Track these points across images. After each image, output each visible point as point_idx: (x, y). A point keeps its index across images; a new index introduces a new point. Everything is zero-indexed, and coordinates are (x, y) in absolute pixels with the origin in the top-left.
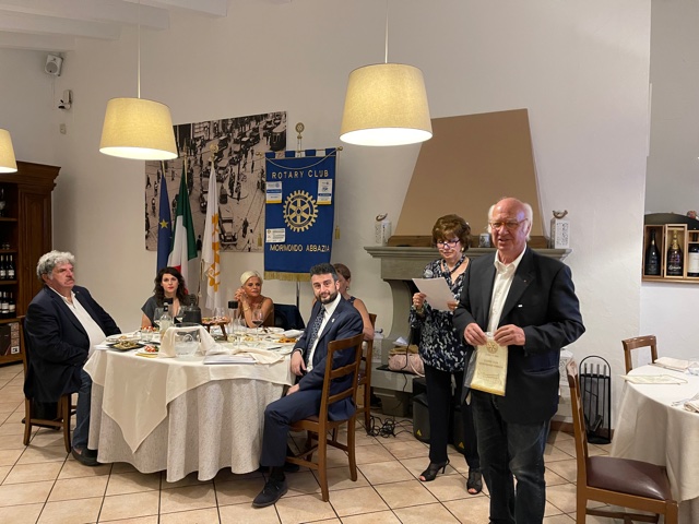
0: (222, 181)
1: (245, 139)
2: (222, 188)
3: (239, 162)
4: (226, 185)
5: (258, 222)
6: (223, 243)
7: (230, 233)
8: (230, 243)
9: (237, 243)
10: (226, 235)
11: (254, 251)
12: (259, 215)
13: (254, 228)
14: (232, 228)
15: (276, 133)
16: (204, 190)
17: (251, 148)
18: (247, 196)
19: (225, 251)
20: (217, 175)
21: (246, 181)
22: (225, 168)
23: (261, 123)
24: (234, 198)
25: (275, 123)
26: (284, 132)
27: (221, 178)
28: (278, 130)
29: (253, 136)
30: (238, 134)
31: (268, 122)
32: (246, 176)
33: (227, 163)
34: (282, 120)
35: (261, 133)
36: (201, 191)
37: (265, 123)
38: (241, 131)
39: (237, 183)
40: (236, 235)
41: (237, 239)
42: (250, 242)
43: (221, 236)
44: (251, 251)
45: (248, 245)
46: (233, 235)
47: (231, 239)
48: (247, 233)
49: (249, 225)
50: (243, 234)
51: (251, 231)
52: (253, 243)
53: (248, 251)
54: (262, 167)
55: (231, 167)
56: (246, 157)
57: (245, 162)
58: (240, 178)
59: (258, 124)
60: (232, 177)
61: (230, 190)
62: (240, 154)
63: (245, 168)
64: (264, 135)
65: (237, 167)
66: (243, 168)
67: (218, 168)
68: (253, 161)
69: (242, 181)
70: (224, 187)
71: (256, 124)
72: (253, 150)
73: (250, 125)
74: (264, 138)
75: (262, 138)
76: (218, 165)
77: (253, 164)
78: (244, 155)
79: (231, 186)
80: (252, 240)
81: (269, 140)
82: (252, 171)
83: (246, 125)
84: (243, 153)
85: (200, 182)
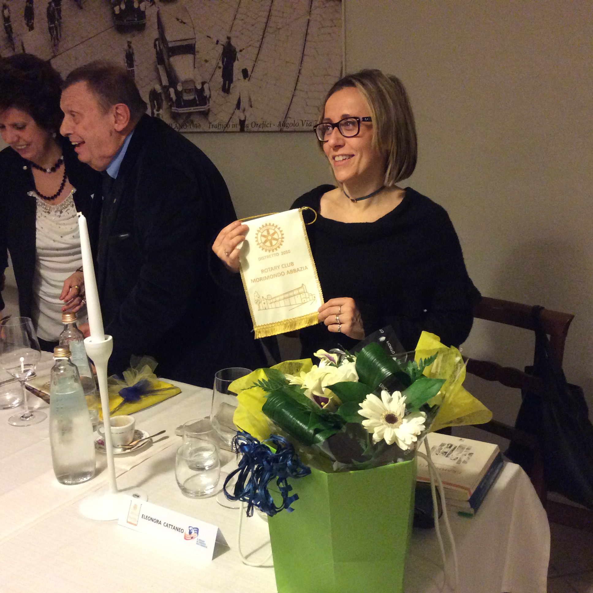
5: (260, 47)
6: (174, 109)
7: (192, 81)
8: (192, 109)
9: (209, 110)
10: (180, 88)
11: (255, 129)
12: (263, 25)
13: (252, 64)
14: (195, 68)
19: (182, 130)
40: (206, 86)
41: (210, 97)
42: (241, 106)
43: (169, 92)
44: (245, 129)
45: (237, 112)
46: (199, 87)
47: (195, 98)
48: (234, 79)
49: (239, 55)
50: (222, 83)
51: (245, 73)
52: (251, 106)
53: (239, 130)
80: (248, 100)
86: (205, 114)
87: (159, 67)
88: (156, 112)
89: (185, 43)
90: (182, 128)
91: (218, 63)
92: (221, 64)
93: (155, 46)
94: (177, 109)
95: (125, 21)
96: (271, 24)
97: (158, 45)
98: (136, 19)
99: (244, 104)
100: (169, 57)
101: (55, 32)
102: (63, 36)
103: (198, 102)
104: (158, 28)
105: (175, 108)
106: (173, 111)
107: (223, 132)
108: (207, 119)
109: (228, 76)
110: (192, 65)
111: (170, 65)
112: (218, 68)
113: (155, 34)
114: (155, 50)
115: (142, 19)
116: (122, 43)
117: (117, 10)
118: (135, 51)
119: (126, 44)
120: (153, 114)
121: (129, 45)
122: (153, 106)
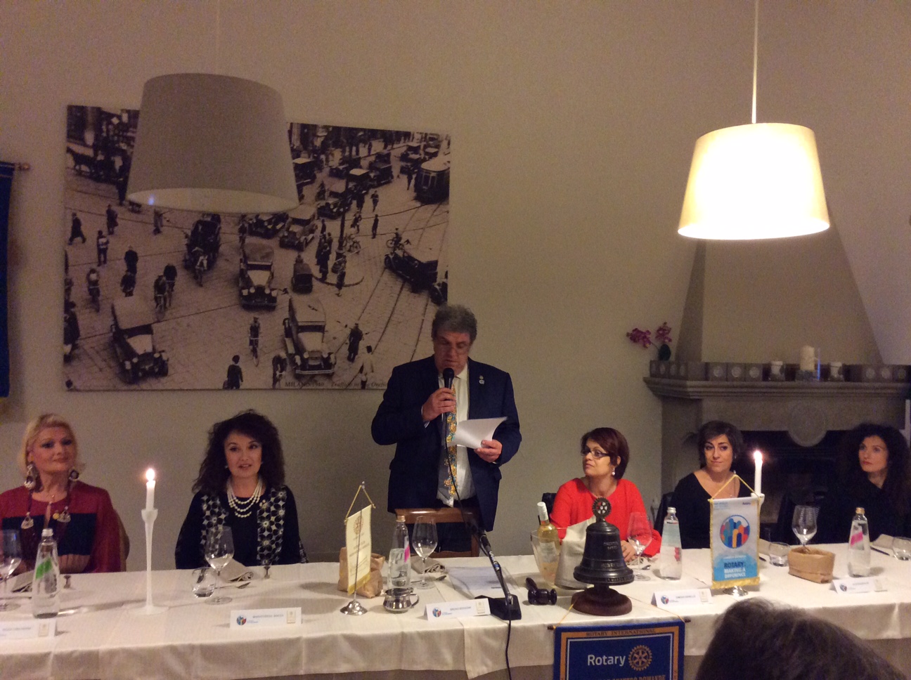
2: (299, 261)
4: (309, 257)
5: (384, 332)
6: (298, 371)
7: (318, 351)
8: (316, 372)
9: (333, 373)
10: (306, 356)
11: (375, 387)
12: (387, 320)
13: (376, 343)
14: (323, 342)
15: (428, 172)
16: (249, 263)
17: (372, 191)
18: (362, 281)
19: (304, 387)
20: (286, 234)
21: (358, 253)
22: (308, 222)
23: (395, 146)
24: (328, 284)
25: (427, 153)
26: (446, 172)
27: (297, 242)
28: (432, 166)
29: (377, 169)
30: (340, 159)
31: (410, 148)
32: (358, 243)
33: (312, 213)
34: (441, 149)
35: (396, 167)
36: (242, 264)
37: (405, 148)
38: (347, 154)
39: (338, 254)
40: (332, 357)
41: (335, 364)
42: (364, 371)
43: (295, 358)
44: (366, 388)
45: (360, 375)
46: (325, 356)
47: (320, 364)
48: (359, 352)
49: (364, 336)
50: (348, 355)
51: (369, 349)
52: (373, 371)
54: (397, 229)
55: (323, 221)
56: (360, 205)
57: (358, 215)
58: (344, 245)
59: (389, 147)
60: (325, 242)
61: (318, 267)
62: (344, 200)
63: (358, 226)
64: (403, 171)
65: (338, 223)
66: (353, 226)
67: (290, 220)
68: (377, 216)
69: (349, 251)
70: (304, 260)
71: (385, 147)
72: (377, 196)
73: (370, 146)
74: (401, 176)
75: (398, 177)
76: (290, 215)
77: (376, 221)
78: (355, 202)
79: (322, 259)
80: (370, 367)
81: (413, 182)
82: (374, 236)
83: (361, 145)
84: (354, 198)
85: (240, 245)
86: (329, 376)
87: (286, 339)
88: (278, 373)
89: (316, 324)
90: (304, 385)
92: (348, 341)
93: (284, 323)
94: (302, 371)
95: (253, 301)
96: (392, 318)
97: (287, 324)
98: (266, 302)
99: (367, 369)
100: (298, 332)
101: (162, 301)
102: (172, 306)
103: (323, 367)
104: (290, 310)
105: (300, 371)
106: (296, 373)
107: (346, 389)
108: (331, 380)
109: (353, 350)
110: (320, 340)
111: (297, 337)
113: (287, 315)
114: (284, 326)
115: (273, 302)
116: (247, 318)
117: (245, 292)
118: (261, 325)
119: (253, 320)
120: (275, 374)
121: (256, 320)
122: (275, 369)
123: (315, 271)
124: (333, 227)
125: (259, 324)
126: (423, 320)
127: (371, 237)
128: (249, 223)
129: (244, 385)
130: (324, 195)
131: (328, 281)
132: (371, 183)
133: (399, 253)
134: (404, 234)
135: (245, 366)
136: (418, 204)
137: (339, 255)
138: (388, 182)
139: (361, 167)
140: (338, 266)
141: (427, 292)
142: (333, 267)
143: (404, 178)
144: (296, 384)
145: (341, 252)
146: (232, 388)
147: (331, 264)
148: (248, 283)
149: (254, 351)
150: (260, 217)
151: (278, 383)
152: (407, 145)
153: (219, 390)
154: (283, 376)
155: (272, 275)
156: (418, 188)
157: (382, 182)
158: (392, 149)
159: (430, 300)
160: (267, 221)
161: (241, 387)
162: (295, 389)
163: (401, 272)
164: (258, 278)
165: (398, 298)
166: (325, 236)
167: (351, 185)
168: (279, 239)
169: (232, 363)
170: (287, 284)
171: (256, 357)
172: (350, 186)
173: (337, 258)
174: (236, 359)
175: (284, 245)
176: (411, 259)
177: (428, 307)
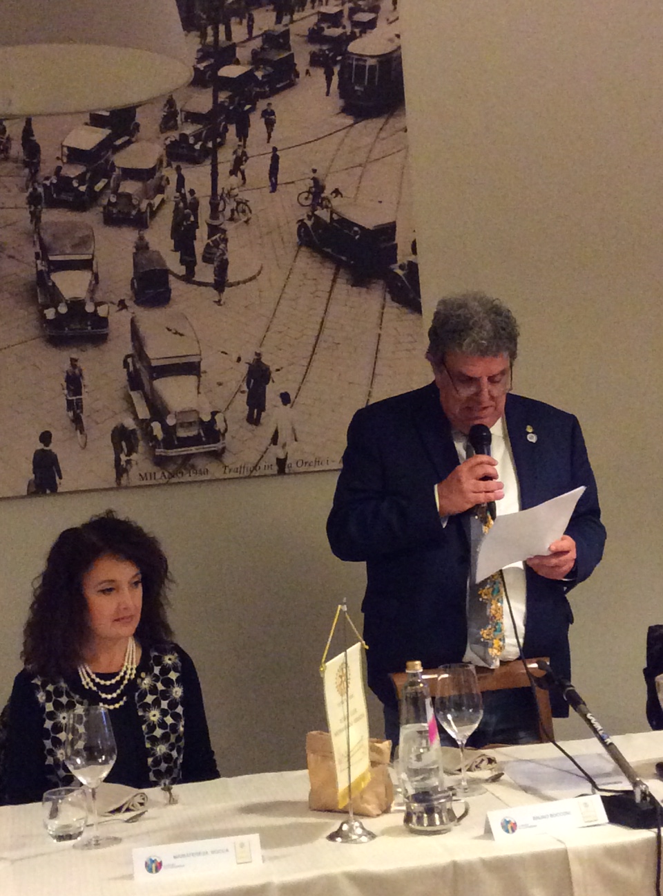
0: (140, 222)
1: (230, 71)
2: (142, 247)
3: (210, 154)
4: (160, 238)
5: (309, 365)
6: (159, 451)
7: (195, 410)
8: (193, 450)
9: (224, 449)
10: (171, 421)
11: (303, 469)
13: (297, 386)
14: (199, 393)
15: (361, 57)
16: (51, 258)
17: (262, 105)
18: (259, 273)
19: (174, 480)
20: (113, 200)
21: (247, 222)
22: (150, 173)
23: (296, 16)
24: (200, 284)
25: (356, 24)
26: (395, 55)
27: (134, 213)
28: (368, 46)
29: (266, 62)
30: (198, 51)
31: (324, 17)
32: (245, 203)
33: (157, 156)
34: (380, 13)
35: (302, 54)
36: (39, 262)
37: (315, 19)
38: (210, 39)
39: (209, 225)
40: (218, 418)
41: (226, 431)
42: (281, 440)
43: (152, 427)
44: (287, 470)
45: (273, 448)
46: (207, 418)
47: (199, 434)
48: (268, 406)
49: (274, 375)
50: (247, 412)
51: (285, 398)
52: (296, 440)
53: (276, 472)
54: (314, 171)
55: (178, 169)
56: (243, 133)
57: (240, 152)
58: (221, 208)
59: (286, 19)
60: (186, 207)
61: (178, 254)
62: (212, 124)
63: (243, 173)
64: (315, 60)
65: (206, 168)
66: (233, 172)
67: (117, 172)
68: (275, 149)
69: (232, 219)
70: (150, 245)
71: (279, 21)
72: (273, 113)
73: (251, 20)
74: (312, 70)
75: (307, 72)
76: (116, 164)
77: (275, 160)
78: (232, 129)
79: (183, 237)
80: (290, 432)
81: (335, 79)
82: (274, 187)
83: (234, 20)
84: (229, 120)
85: (31, 227)
86: (217, 455)
87: (132, 393)
88: (123, 458)
89: (184, 360)
90: (173, 477)
91: (240, 386)
92: (245, 388)
93: (126, 365)
94: (166, 451)
95: (67, 329)
97: (131, 365)
98: (89, 328)
99: (285, 437)
100: (152, 379)
103: (204, 439)
105: (162, 450)
106: (157, 454)
107: (249, 477)
108: (221, 461)
109: (256, 402)
110: (195, 390)
111: (152, 389)
112: (239, 394)
113: (129, 349)
114: (125, 370)
115: (103, 328)
116: (60, 360)
117: (50, 314)
118: (85, 373)
119: (70, 362)
120: (118, 460)
121: (74, 362)
122: (118, 449)
123: (173, 262)
124: (197, 178)
125: (81, 370)
126: (379, 335)
127: (271, 188)
128: (45, 186)
129: (64, 484)
130: (176, 121)
131: (197, 278)
132: (258, 90)
133: (323, 214)
134: (329, 178)
135: (64, 450)
136: (349, 120)
137: (213, 230)
138: (291, 85)
139: (237, 62)
140: (216, 250)
141: (382, 282)
142: (205, 251)
143: (319, 73)
144: (159, 475)
145: (216, 223)
146: (44, 493)
147: (199, 247)
148: (54, 296)
149: (77, 421)
150: (63, 172)
151: (125, 475)
152: (319, 13)
153: (23, 497)
154: (133, 463)
155: (96, 276)
156: (344, 91)
157: (278, 86)
158: (292, 21)
159: (388, 297)
160: (76, 178)
161: (60, 489)
162: (159, 485)
163: (329, 250)
164: (72, 285)
165: (329, 300)
166: (183, 197)
167: (223, 96)
168: (101, 209)
169: (40, 446)
170: (124, 290)
171: (82, 431)
172: (220, 100)
173: (209, 237)
174: (46, 438)
175: (112, 219)
176: (345, 223)
177: (385, 310)
